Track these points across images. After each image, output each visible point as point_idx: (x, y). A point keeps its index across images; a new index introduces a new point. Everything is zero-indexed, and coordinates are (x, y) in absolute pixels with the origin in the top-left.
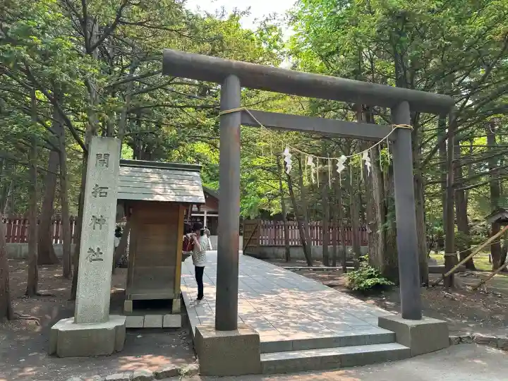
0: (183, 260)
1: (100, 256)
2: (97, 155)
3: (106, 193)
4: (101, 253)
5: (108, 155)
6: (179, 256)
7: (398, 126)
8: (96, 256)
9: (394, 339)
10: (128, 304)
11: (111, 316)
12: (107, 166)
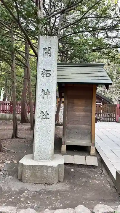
0: (96, 123)
1: (48, 116)
2: (44, 48)
3: (50, 74)
4: (48, 114)
5: (50, 48)
6: (94, 120)
8: (45, 115)
10: (64, 148)
11: (55, 155)
12: (50, 56)
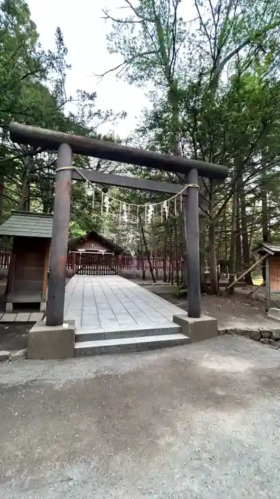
7: (190, 185)
9: (180, 331)
